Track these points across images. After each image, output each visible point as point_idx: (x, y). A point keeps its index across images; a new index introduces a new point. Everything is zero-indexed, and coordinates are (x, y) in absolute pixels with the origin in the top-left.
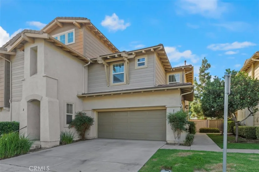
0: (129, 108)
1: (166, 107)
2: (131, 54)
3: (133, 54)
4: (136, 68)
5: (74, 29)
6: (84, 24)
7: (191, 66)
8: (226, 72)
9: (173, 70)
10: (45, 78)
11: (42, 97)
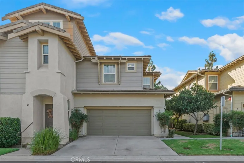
0: (120, 107)
1: (154, 107)
2: (125, 59)
3: (127, 59)
4: (126, 71)
5: (62, 20)
6: (74, 18)
7: (160, 72)
8: (193, 85)
9: (146, 74)
10: (60, 74)
11: (56, 93)
